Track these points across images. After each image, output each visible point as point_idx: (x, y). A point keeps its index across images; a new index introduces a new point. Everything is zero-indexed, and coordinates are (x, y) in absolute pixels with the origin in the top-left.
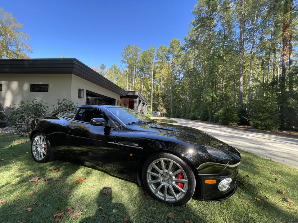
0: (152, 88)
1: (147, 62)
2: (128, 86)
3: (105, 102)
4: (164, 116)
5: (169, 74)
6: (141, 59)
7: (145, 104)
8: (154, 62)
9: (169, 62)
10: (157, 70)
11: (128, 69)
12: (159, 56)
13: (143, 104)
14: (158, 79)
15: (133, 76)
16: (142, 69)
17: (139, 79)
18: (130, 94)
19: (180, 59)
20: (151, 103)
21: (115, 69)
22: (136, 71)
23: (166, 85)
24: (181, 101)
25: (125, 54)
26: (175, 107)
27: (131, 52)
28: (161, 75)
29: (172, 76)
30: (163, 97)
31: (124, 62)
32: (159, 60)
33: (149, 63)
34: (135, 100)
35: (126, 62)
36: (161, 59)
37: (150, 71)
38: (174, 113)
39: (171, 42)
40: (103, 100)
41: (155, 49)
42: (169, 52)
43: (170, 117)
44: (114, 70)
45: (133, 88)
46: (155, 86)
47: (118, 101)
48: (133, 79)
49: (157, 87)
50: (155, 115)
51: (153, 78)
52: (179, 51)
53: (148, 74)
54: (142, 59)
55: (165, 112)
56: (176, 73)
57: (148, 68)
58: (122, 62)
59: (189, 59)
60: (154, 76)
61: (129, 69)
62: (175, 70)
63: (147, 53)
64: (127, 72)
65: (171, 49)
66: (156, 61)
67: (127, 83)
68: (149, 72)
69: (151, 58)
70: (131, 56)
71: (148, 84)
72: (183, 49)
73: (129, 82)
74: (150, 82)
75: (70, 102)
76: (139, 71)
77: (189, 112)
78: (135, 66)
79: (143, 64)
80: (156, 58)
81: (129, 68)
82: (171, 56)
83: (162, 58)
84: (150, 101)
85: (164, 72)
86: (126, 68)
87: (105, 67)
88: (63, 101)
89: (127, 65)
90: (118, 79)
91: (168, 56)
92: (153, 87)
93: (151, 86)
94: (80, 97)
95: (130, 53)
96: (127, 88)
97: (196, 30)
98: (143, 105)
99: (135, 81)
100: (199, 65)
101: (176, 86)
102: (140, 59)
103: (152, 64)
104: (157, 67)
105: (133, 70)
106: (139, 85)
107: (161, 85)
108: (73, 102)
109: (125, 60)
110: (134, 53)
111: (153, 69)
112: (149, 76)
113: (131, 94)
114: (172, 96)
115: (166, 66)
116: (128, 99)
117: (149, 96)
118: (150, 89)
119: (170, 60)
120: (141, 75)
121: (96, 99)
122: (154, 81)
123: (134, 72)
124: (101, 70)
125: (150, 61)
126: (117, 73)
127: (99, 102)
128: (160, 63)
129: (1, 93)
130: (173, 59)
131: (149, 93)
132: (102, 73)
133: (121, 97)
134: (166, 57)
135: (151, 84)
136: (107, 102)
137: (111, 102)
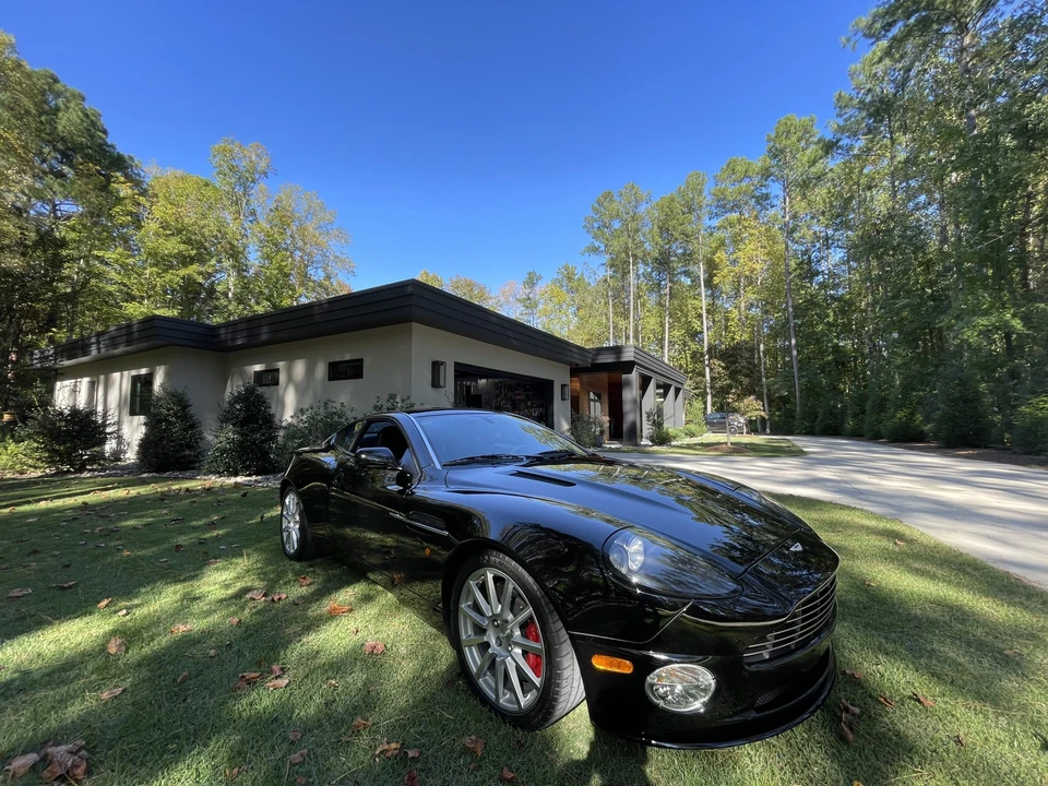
0: (705, 324)
1: (676, 234)
2: (615, 328)
3: (525, 394)
4: (763, 432)
5: (776, 259)
6: (656, 228)
7: (672, 391)
8: (706, 227)
9: (772, 212)
10: (720, 256)
11: (610, 273)
12: (724, 199)
13: (666, 388)
14: (727, 288)
15: (628, 292)
16: (663, 262)
17: (654, 297)
18: (605, 356)
19: (820, 193)
21: (570, 279)
22: (641, 271)
23: (766, 303)
24: (841, 361)
25: (596, 225)
26: (811, 391)
27: (615, 213)
28: (737, 269)
29: (787, 265)
30: (732, 356)
31: (595, 250)
32: (728, 215)
33: (687, 236)
34: (624, 377)
35: (602, 248)
36: (732, 210)
37: (695, 263)
38: (811, 415)
39: (773, 136)
40: (519, 385)
41: (703, 180)
42: (766, 174)
43: (791, 433)
44: (565, 282)
45: (631, 335)
46: (719, 317)
47: (563, 386)
48: (628, 301)
49: (726, 320)
51: (707, 287)
52: (813, 163)
53: (687, 273)
54: (660, 228)
55: (763, 414)
57: (684, 254)
58: (587, 254)
59: (863, 181)
60: (709, 276)
61: (613, 272)
62: (802, 238)
63: (673, 200)
64: (606, 280)
65: (774, 162)
67: (608, 319)
68: (691, 268)
69: (693, 217)
70: (617, 225)
71: (688, 311)
72: (829, 147)
73: (615, 313)
74: (696, 302)
76: (652, 271)
78: (635, 256)
79: (662, 243)
80: (711, 213)
81: (612, 266)
82: (775, 189)
83: (736, 207)
85: (754, 257)
86: (603, 268)
88: (388, 401)
89: (606, 258)
90: (579, 309)
91: (764, 191)
92: (713, 321)
93: (700, 316)
94: (436, 384)
95: (611, 218)
96: (611, 336)
97: (888, 53)
98: (664, 395)
99: (636, 308)
100: (923, 198)
101: (811, 302)
102: (650, 228)
103: (697, 238)
104: (722, 244)
105: (629, 272)
106: (652, 321)
107: (743, 307)
109: (597, 244)
110: (628, 213)
111: (702, 252)
112: (692, 281)
114: (797, 345)
115: (755, 232)
116: (604, 377)
117: (696, 357)
118: (699, 329)
119: (772, 207)
120: (659, 284)
121: (497, 387)
122: (713, 296)
123: (632, 278)
124: (528, 291)
125: (689, 229)
126: (577, 290)
127: (505, 395)
128: (732, 225)
129: (277, 390)
130: (788, 200)
131: (694, 346)
132: (529, 299)
133: (575, 371)
134: (754, 199)
135: (701, 308)
136: (530, 394)
137: (541, 390)
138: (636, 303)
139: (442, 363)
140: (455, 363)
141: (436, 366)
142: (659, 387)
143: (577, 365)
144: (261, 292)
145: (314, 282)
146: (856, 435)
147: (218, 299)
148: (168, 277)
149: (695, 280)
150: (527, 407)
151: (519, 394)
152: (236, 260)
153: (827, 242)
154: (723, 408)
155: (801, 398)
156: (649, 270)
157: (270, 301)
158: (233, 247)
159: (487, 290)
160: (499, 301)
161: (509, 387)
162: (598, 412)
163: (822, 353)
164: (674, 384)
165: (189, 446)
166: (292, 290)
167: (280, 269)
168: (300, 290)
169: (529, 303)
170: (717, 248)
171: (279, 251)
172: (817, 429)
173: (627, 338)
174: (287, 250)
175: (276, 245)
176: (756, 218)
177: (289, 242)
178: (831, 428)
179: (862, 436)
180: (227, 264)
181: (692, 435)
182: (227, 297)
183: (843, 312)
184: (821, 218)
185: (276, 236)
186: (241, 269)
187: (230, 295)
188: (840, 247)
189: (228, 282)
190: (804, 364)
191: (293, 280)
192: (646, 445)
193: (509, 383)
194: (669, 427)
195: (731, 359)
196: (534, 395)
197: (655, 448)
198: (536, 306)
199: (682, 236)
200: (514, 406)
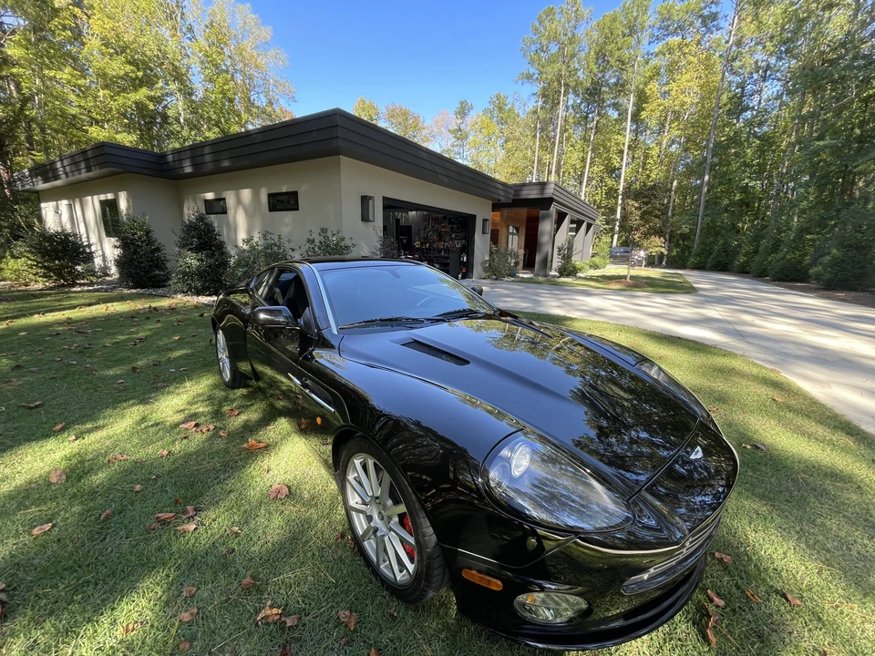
0: (625, 160)
1: (612, 61)
2: (539, 161)
3: (450, 226)
4: (659, 265)
5: (709, 92)
6: (592, 53)
7: (584, 226)
8: (645, 52)
9: (716, 35)
10: (653, 87)
11: (540, 103)
13: (579, 223)
14: (653, 123)
15: (557, 125)
16: (593, 93)
17: (580, 131)
18: (526, 193)
20: (614, 216)
21: (500, 109)
22: (571, 102)
23: (688, 140)
24: (747, 203)
25: (533, 48)
26: (712, 230)
27: (553, 34)
28: (667, 102)
29: (719, 99)
30: (646, 197)
31: (529, 77)
32: (669, 39)
33: (623, 64)
34: (542, 212)
36: (675, 33)
37: (626, 95)
38: (706, 251)
40: (445, 218)
43: (683, 267)
44: (496, 113)
45: (554, 170)
46: (639, 153)
47: (485, 221)
48: (556, 134)
50: (623, 259)
51: (634, 122)
53: (616, 106)
54: (597, 53)
55: (663, 250)
57: (616, 84)
58: (521, 81)
60: (637, 111)
61: (544, 103)
62: (741, 67)
63: (615, 19)
64: (536, 112)
66: (657, 48)
67: (533, 152)
68: (621, 100)
69: (633, 41)
70: (554, 50)
71: (610, 146)
73: (541, 147)
74: (619, 137)
75: (333, 235)
76: (581, 102)
77: (775, 248)
78: (567, 85)
79: (595, 70)
80: (652, 36)
81: (543, 96)
83: (680, 28)
85: (686, 91)
86: (533, 99)
87: (472, 108)
88: (320, 234)
89: (537, 88)
90: (506, 141)
91: (714, 9)
93: (621, 152)
94: (365, 218)
95: (549, 40)
96: (535, 170)
98: (577, 230)
99: (561, 142)
101: (735, 140)
102: (586, 53)
103: (633, 66)
104: (656, 73)
105: (559, 103)
106: (576, 156)
107: (664, 144)
109: (532, 71)
110: (566, 35)
112: (619, 115)
113: (533, 194)
114: (708, 183)
115: (694, 60)
116: (523, 212)
117: (611, 193)
118: (617, 165)
119: (717, 30)
120: (587, 117)
121: (426, 219)
122: (636, 132)
123: (561, 111)
124: (459, 121)
125: (626, 54)
126: (506, 122)
127: (433, 227)
128: (671, 51)
129: (227, 218)
130: (736, 21)
131: (610, 182)
132: (460, 130)
133: (497, 206)
134: (700, 20)
135: (624, 144)
136: (455, 226)
137: (464, 224)
138: (561, 136)
139: (370, 198)
140: (384, 198)
141: (365, 200)
142: (572, 222)
143: (499, 200)
144: (209, 117)
145: (258, 108)
146: (743, 272)
147: (171, 124)
148: (121, 100)
149: (623, 114)
150: (451, 239)
151: (445, 227)
152: (182, 82)
153: (766, 73)
154: (628, 244)
155: (700, 236)
156: (579, 101)
157: (219, 127)
158: (176, 68)
159: (421, 118)
160: (432, 131)
161: (436, 220)
162: (515, 243)
163: (728, 192)
164: (587, 220)
165: (158, 267)
166: (237, 116)
167: (223, 92)
168: (245, 116)
169: (460, 134)
170: (651, 78)
171: (218, 74)
172: (709, 265)
173: (550, 172)
174: (227, 72)
175: (216, 66)
176: (699, 43)
177: (229, 64)
178: (721, 263)
179: (748, 273)
180: (173, 86)
181: (596, 267)
182: (179, 123)
183: (761, 151)
184: (768, 44)
185: (214, 56)
186: (188, 93)
187: (182, 121)
188: (779, 80)
189: (177, 106)
190: (712, 202)
191: (239, 106)
192: (554, 276)
193: (436, 216)
194: (576, 260)
195: (645, 200)
196: (458, 228)
197: (563, 279)
198: (467, 137)
199: (618, 63)
200: (441, 238)
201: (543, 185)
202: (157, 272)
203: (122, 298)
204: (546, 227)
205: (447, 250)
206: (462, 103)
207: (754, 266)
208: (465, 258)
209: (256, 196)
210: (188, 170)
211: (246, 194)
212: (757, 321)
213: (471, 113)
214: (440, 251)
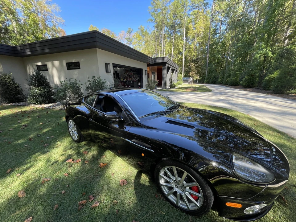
0: (184, 49)
1: (178, 16)
2: (157, 49)
3: (133, 73)
5: (207, 28)
7: (175, 71)
8: (187, 15)
9: (208, 10)
10: (191, 26)
12: (194, 3)
13: (173, 70)
14: (191, 37)
15: (162, 37)
16: (172, 27)
17: (169, 39)
20: (182, 68)
21: (142, 31)
22: (166, 30)
23: (202, 43)
24: (219, 63)
25: (152, 10)
26: (211, 71)
27: (159, 6)
28: (196, 31)
29: (210, 30)
30: (196, 62)
31: (152, 21)
32: (195, 10)
33: (181, 17)
34: (163, 67)
35: (154, 20)
36: (196, 8)
37: (182, 28)
38: (209, 78)
40: (131, 70)
43: (203, 83)
45: (162, 52)
46: (188, 47)
47: (145, 70)
48: (162, 40)
49: (190, 48)
50: (186, 81)
51: (186, 37)
53: (180, 31)
54: (173, 13)
55: (198, 78)
56: (216, 26)
57: (179, 24)
60: (187, 33)
61: (157, 29)
62: (216, 20)
63: (178, 2)
64: (155, 33)
67: (155, 46)
68: (181, 29)
69: (184, 10)
70: (159, 11)
71: (179, 45)
73: (158, 45)
74: (182, 42)
75: (98, 78)
76: (169, 30)
77: (229, 76)
78: (164, 24)
79: (173, 19)
81: (157, 27)
83: (198, 7)
84: (181, 66)
85: (200, 27)
86: (154, 28)
87: (132, 30)
89: (155, 24)
90: (145, 43)
91: (207, 1)
92: (186, 48)
93: (182, 46)
95: (158, 8)
96: (156, 53)
98: (173, 73)
99: (164, 43)
100: (252, 8)
101: (215, 43)
102: (170, 14)
103: (184, 18)
104: (191, 21)
105: (162, 30)
106: (168, 48)
107: (195, 44)
108: (100, 78)
109: (152, 18)
110: (163, 6)
112: (181, 34)
113: (160, 61)
114: (209, 56)
115: (202, 17)
116: (156, 67)
117: (180, 60)
118: (182, 51)
119: (208, 8)
120: (171, 35)
121: (124, 70)
122: (186, 40)
123: (163, 32)
124: (129, 35)
125: (182, 14)
126: (145, 35)
127: (127, 73)
128: (195, 14)
129: (48, 73)
130: (214, 6)
131: (180, 56)
132: (129, 38)
133: (149, 65)
134: (203, 4)
135: (183, 44)
136: (135, 73)
137: (139, 72)
138: (164, 41)
140: (113, 64)
141: (107, 65)
142: (172, 70)
143: (150, 63)
144: (28, 31)
145: (49, 27)
146: (221, 84)
147: (11, 33)
149: (182, 34)
150: (134, 77)
151: (131, 73)
152: (14, 15)
155: (207, 73)
156: (168, 29)
157: (34, 35)
158: (10, 9)
159: (115, 34)
160: (119, 38)
161: (128, 71)
162: (153, 78)
163: (214, 60)
164: (176, 69)
165: (19, 94)
166: (41, 31)
167: (33, 20)
168: (45, 31)
169: (129, 39)
170: (190, 23)
171: (31, 13)
172: (210, 82)
173: (161, 53)
174: (35, 12)
175: (29, 9)
176: (203, 12)
177: (35, 9)
178: (214, 82)
179: (222, 84)
180: (10, 17)
181: (179, 84)
182: (14, 32)
183: (222, 47)
184: (223, 13)
185: (28, 5)
186: (17, 20)
187: (16, 32)
188: (226, 25)
189: (13, 26)
190: (210, 63)
191: (41, 27)
192: (168, 88)
193: (127, 69)
194: (175, 83)
195: (196, 63)
196: (136, 73)
197: (171, 89)
198: (132, 41)
199: (180, 17)
200: (130, 77)
201: (163, 58)
202: (19, 96)
203: (5, 108)
204: (165, 72)
205: (133, 81)
206: (129, 29)
207: (224, 82)
208: (140, 84)
209: (61, 64)
210: (29, 53)
211: (57, 63)
212: (234, 99)
213: (133, 32)
214: (130, 81)
